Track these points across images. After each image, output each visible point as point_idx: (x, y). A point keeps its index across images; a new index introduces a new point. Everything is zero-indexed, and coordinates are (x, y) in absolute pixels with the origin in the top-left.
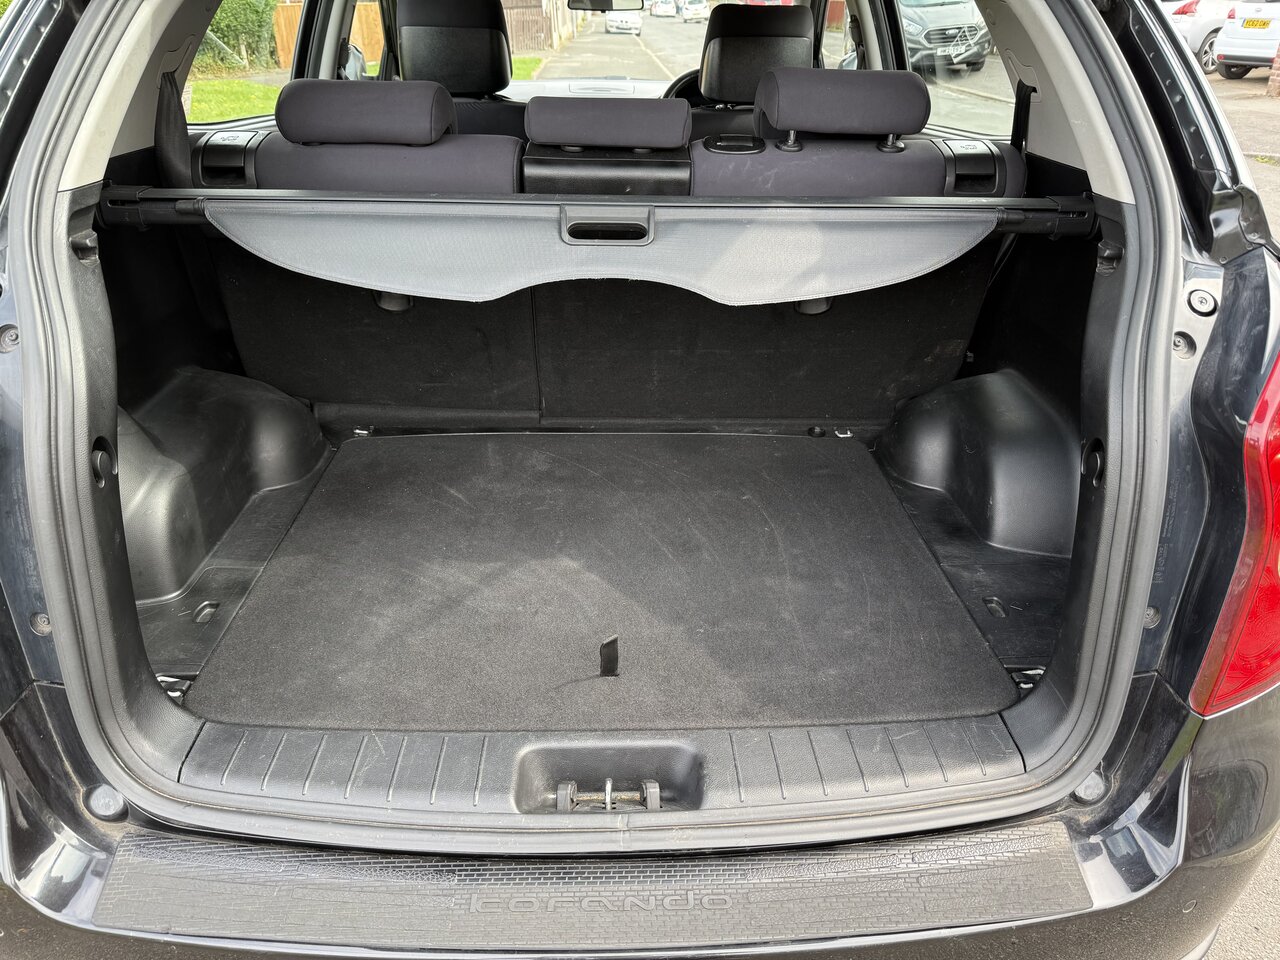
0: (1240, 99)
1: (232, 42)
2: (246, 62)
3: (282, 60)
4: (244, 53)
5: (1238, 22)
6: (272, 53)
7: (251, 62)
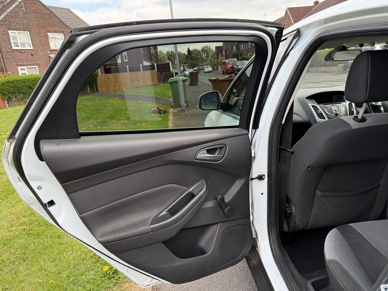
1: (85, 86)
2: (89, 91)
3: (99, 90)
4: (88, 89)
6: (97, 88)
7: (90, 91)
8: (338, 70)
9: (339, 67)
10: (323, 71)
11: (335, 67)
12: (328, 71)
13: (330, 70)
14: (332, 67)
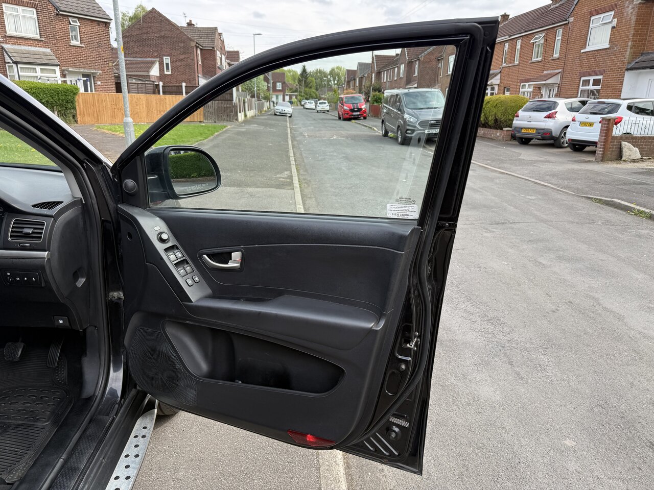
0: (581, 162)
3: (79, 120)
5: (577, 123)
6: (74, 117)
8: (503, 137)
9: (505, 132)
10: (482, 136)
11: (499, 131)
12: (489, 136)
13: (491, 135)
14: (494, 131)
